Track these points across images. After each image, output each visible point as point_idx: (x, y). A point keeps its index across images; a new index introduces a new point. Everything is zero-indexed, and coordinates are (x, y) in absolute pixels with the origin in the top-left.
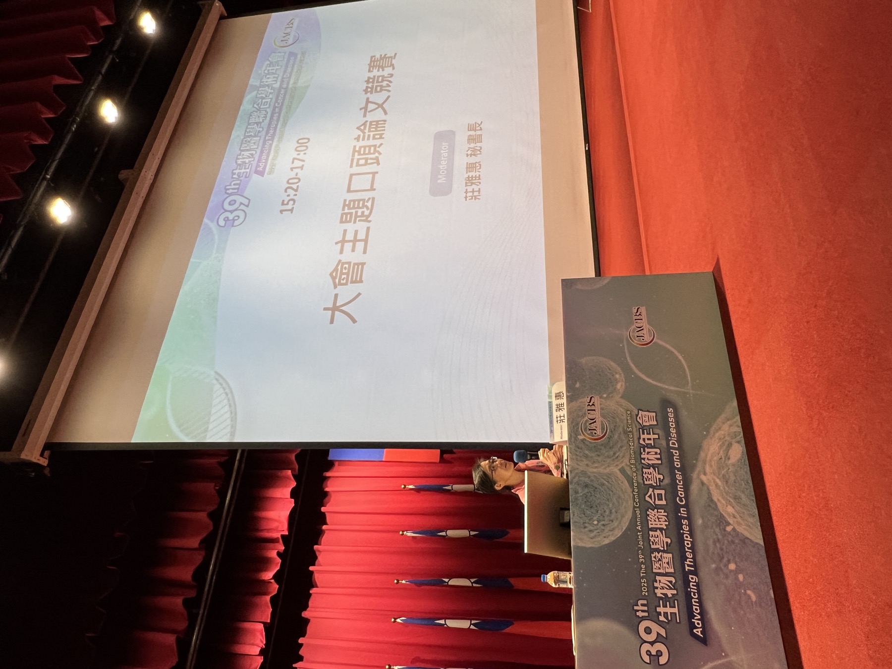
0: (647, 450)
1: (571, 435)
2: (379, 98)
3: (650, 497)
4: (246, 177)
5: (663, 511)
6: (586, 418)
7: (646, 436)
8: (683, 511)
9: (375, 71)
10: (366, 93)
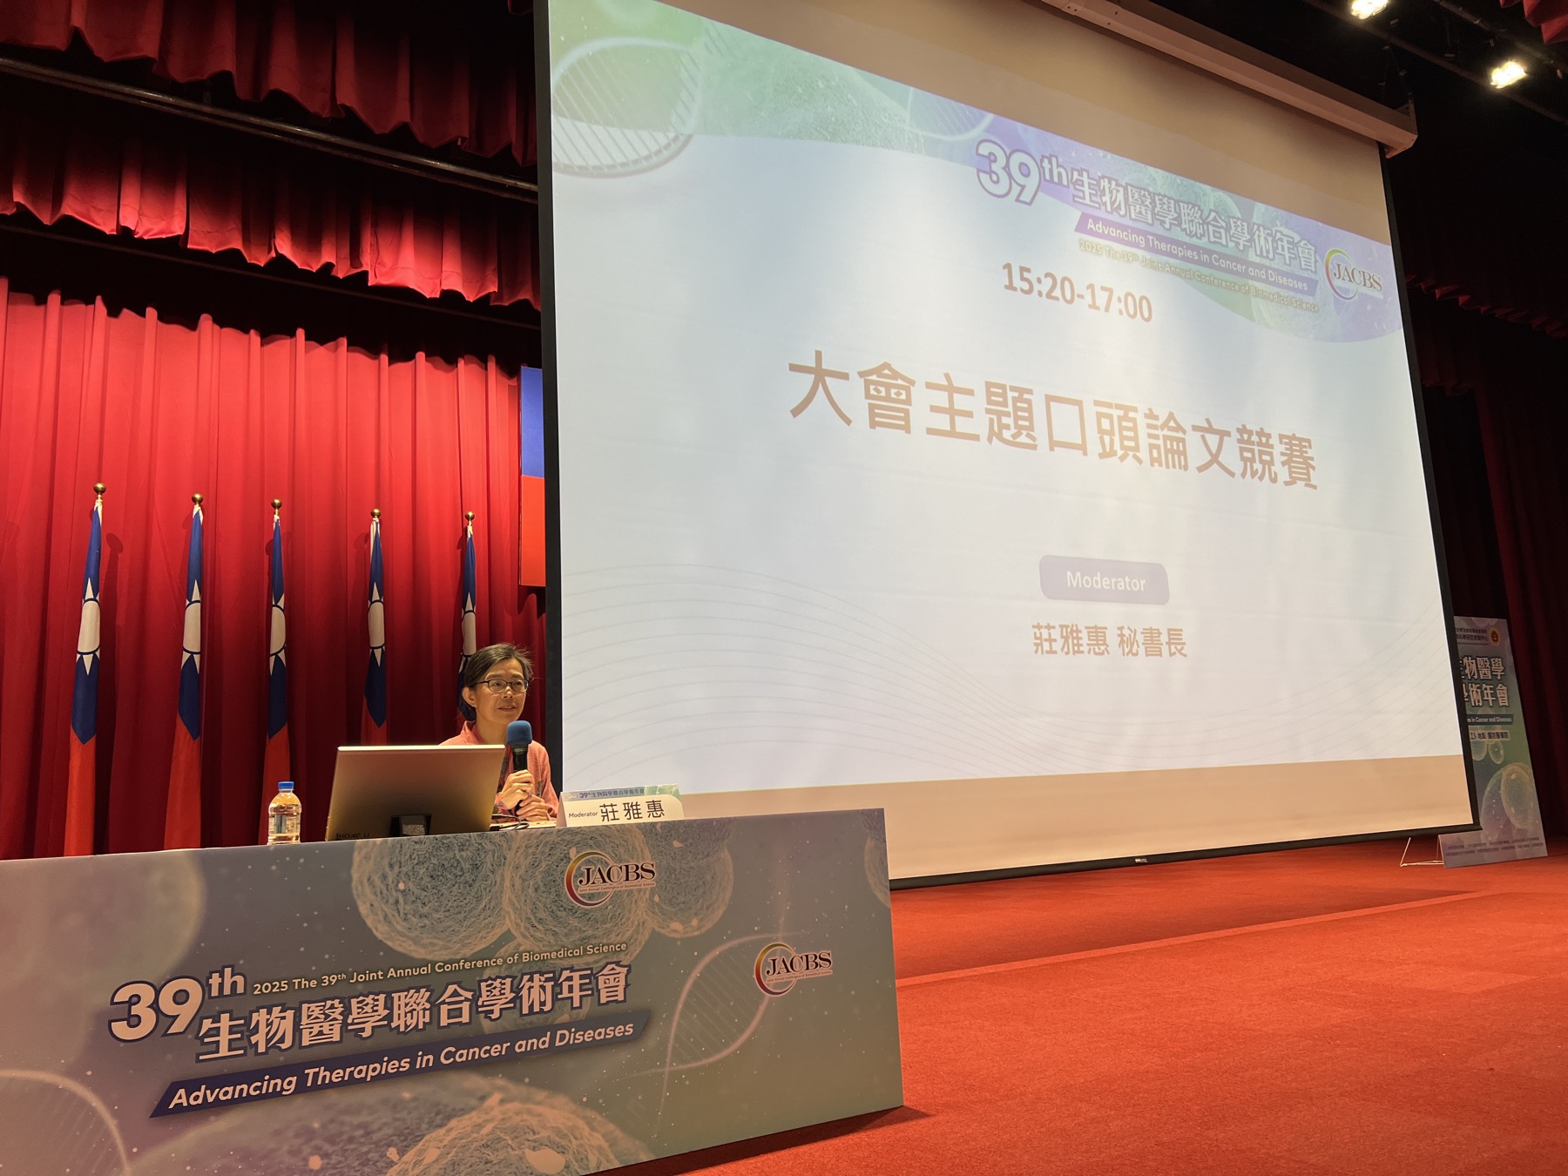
0: (549, 985)
1: (578, 833)
2: (1230, 456)
3: (455, 994)
4: (1074, 196)
5: (427, 1020)
6: (611, 863)
7: (576, 982)
8: (428, 1060)
9: (1282, 448)
10: (1238, 430)
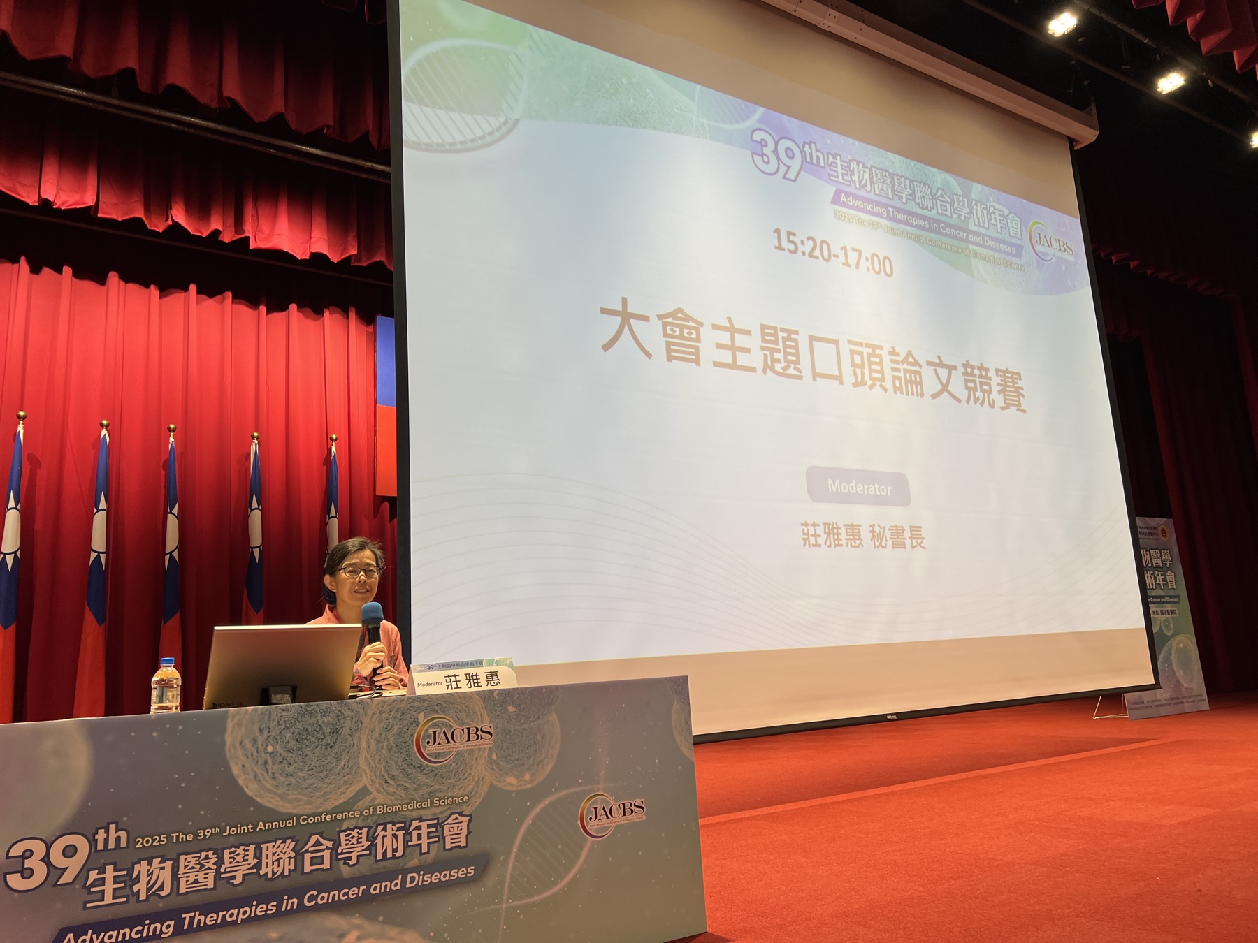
0: (400, 834)
1: (425, 700)
2: (957, 386)
3: (318, 843)
4: (830, 175)
5: (292, 867)
6: (455, 726)
7: (424, 831)
8: (293, 903)
9: (998, 380)
10: (963, 365)
